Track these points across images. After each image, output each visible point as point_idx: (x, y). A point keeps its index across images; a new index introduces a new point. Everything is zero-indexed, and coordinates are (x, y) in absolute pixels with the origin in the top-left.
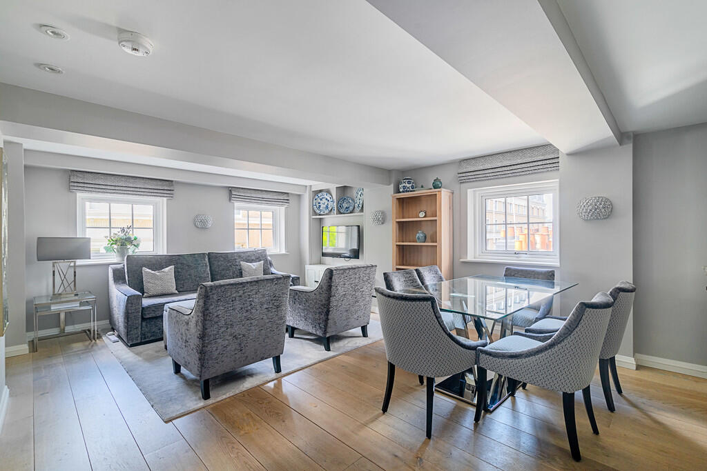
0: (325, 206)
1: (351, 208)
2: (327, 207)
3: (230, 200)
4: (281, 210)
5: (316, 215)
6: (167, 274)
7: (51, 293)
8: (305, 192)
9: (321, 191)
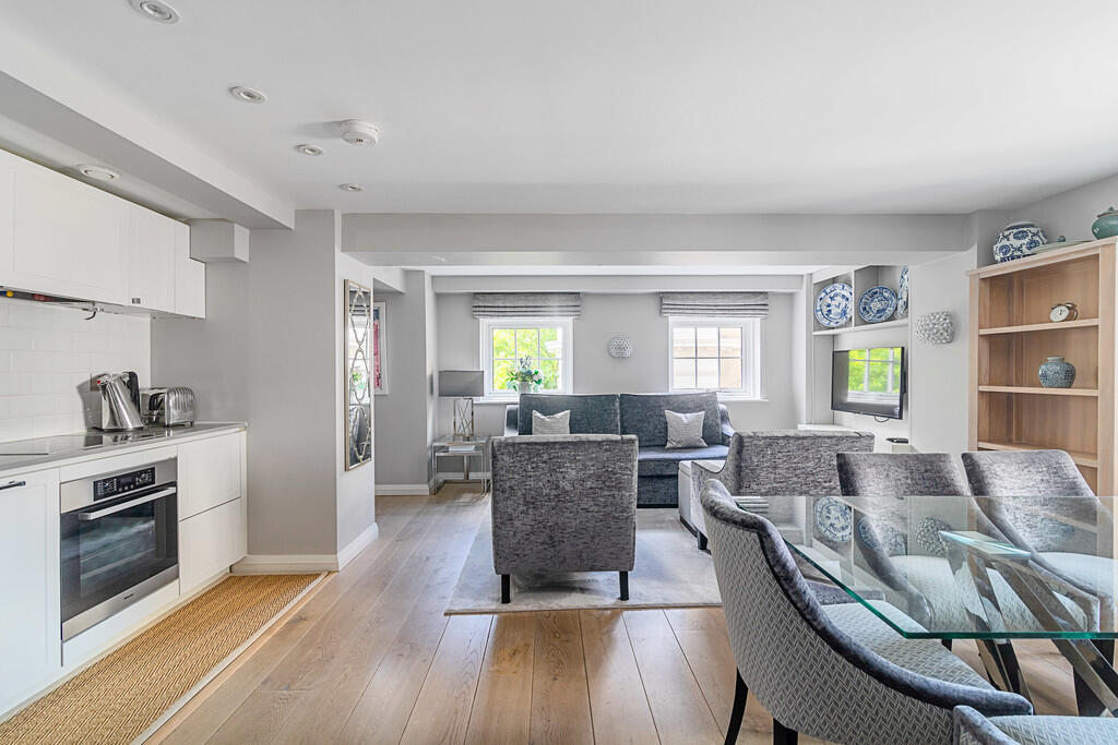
0: (839, 311)
1: (890, 310)
2: (844, 312)
3: (661, 312)
4: (754, 323)
5: (821, 329)
6: (558, 421)
7: (453, 432)
8: (801, 288)
9: (834, 280)
